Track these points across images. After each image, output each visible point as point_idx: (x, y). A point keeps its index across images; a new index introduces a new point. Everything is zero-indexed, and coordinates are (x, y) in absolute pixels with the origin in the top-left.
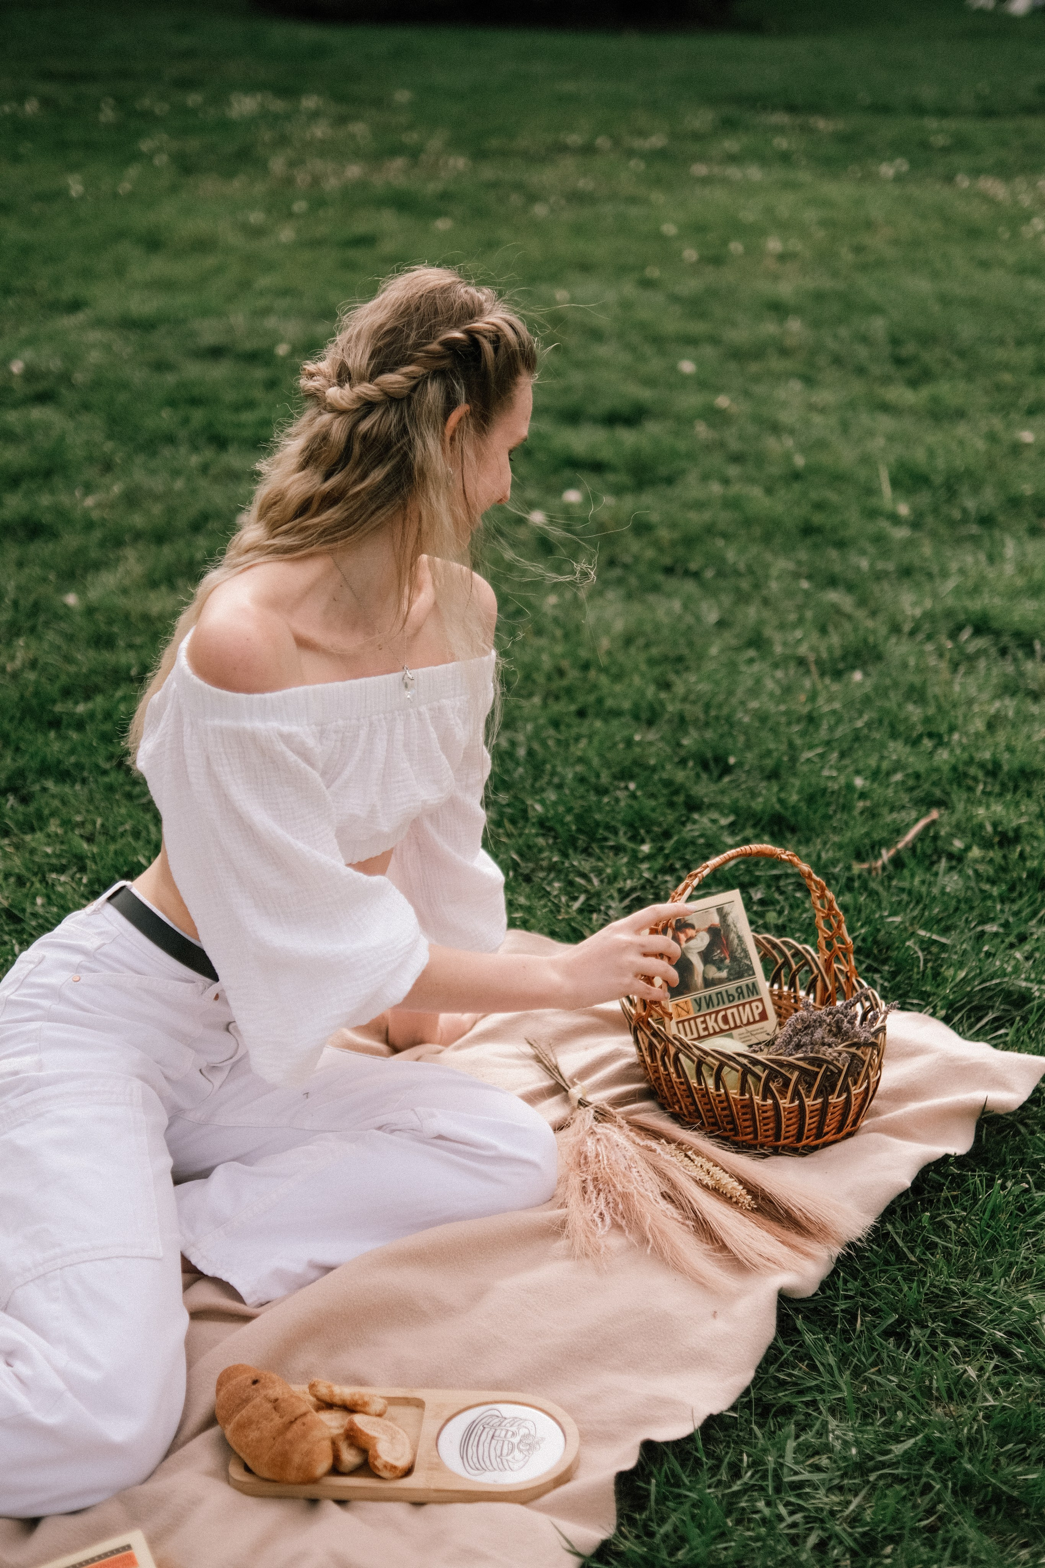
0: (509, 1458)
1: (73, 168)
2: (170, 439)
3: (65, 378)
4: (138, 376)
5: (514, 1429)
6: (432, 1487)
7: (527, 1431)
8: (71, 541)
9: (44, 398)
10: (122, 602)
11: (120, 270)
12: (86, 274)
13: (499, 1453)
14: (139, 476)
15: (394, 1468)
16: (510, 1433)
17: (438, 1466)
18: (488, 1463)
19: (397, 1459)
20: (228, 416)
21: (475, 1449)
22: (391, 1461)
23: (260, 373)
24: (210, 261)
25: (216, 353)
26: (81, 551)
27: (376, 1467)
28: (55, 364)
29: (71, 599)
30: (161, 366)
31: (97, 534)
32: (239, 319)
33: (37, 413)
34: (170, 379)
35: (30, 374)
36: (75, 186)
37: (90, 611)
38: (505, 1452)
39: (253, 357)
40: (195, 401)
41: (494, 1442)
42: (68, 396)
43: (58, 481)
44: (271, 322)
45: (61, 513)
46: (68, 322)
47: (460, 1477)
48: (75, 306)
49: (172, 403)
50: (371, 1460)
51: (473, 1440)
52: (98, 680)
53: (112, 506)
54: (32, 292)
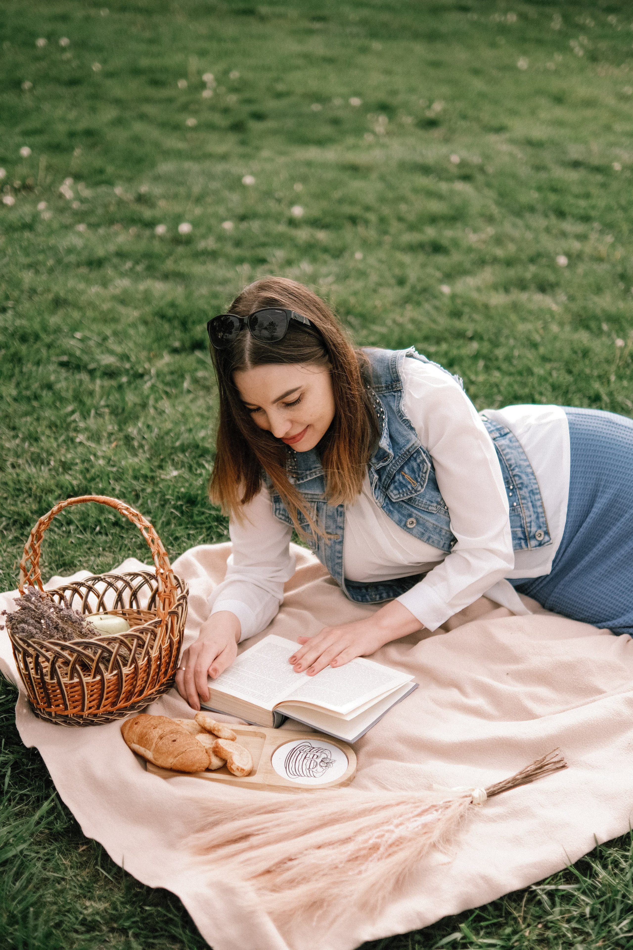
0: (314, 770)
1: (525, 53)
2: (532, 209)
3: (482, 169)
4: (524, 171)
5: (318, 754)
6: (266, 783)
7: (326, 756)
8: (456, 257)
9: (466, 178)
10: (475, 295)
11: (533, 112)
12: (513, 113)
13: (308, 767)
14: (507, 227)
15: (243, 770)
16: (315, 756)
17: (271, 771)
18: (301, 772)
19: (245, 765)
20: (572, 200)
21: (294, 763)
22: (241, 766)
23: (599, 178)
24: (589, 113)
25: (576, 165)
26: (460, 264)
27: (231, 768)
28: (476, 159)
29: (446, 289)
30: (539, 168)
31: (472, 256)
32: (596, 147)
33: (460, 186)
34: (543, 175)
35: (463, 164)
36: (522, 63)
37: (453, 297)
38: (311, 767)
39: (598, 169)
40: (554, 190)
41: (305, 760)
42: (480, 178)
43: (459, 225)
44: (617, 151)
45: (455, 243)
46: (492, 138)
47: (284, 779)
48: (500, 129)
49: (539, 189)
50: (229, 765)
51: (293, 759)
52: (447, 335)
53: (484, 242)
54: (478, 120)
